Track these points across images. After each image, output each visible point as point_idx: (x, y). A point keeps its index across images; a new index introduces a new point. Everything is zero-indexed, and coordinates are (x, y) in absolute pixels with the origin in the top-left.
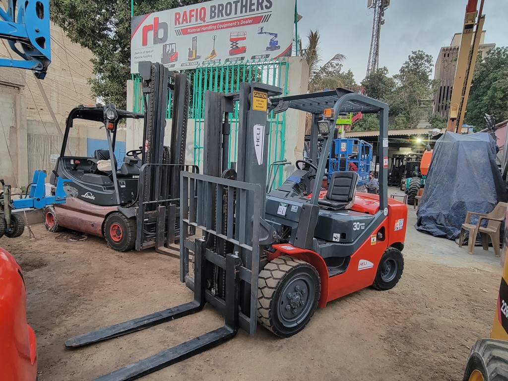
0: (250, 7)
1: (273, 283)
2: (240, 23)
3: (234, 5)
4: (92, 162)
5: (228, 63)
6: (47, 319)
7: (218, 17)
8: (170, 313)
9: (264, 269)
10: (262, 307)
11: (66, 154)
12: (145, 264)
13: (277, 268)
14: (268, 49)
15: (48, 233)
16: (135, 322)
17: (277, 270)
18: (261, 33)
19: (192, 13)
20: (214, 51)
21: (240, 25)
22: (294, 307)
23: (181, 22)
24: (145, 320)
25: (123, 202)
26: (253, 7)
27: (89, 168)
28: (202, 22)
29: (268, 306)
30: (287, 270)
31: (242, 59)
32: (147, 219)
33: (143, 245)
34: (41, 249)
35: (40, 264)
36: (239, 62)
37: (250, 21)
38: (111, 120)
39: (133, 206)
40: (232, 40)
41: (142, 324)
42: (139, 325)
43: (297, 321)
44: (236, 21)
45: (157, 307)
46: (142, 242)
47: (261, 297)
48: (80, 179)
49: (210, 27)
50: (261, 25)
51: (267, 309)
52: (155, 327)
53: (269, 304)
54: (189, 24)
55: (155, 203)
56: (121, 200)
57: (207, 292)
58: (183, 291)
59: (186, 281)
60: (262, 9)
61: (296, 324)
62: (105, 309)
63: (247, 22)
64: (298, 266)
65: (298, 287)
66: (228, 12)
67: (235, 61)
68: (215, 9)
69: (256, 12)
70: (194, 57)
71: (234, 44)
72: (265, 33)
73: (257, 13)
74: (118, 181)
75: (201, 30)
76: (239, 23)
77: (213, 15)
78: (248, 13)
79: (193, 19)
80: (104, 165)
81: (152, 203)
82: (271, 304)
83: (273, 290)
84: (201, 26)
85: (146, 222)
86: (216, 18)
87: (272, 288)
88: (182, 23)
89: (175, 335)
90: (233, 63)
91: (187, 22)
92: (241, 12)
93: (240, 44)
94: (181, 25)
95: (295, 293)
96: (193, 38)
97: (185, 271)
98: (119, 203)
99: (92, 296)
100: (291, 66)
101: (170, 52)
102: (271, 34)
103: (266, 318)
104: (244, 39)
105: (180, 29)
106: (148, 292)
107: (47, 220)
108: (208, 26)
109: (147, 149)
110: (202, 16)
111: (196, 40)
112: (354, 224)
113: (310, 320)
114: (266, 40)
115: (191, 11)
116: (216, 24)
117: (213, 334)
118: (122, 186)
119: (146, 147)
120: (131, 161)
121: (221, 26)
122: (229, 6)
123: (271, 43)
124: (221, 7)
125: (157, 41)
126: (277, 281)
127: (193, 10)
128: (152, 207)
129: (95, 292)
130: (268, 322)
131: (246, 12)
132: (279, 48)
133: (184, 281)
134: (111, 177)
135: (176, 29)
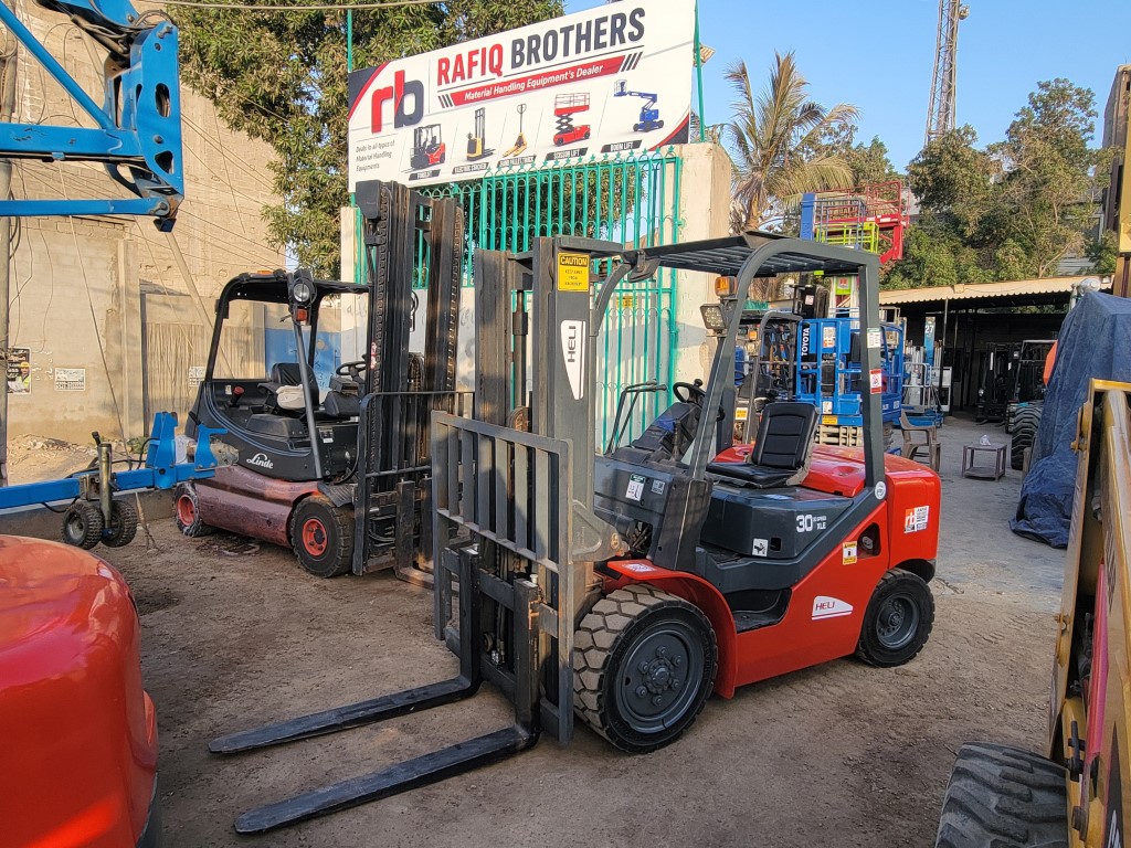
0: (597, 39)
1: (605, 640)
2: (575, 74)
3: (561, 37)
4: (267, 389)
5: (551, 164)
6: (177, 704)
7: (529, 63)
8: (408, 698)
9: (591, 613)
10: (585, 689)
11: (215, 376)
12: (371, 603)
13: (616, 610)
14: (636, 128)
15: (182, 538)
16: (340, 712)
17: (616, 613)
18: (622, 94)
19: (475, 58)
20: (520, 138)
21: (576, 79)
22: (654, 691)
23: (450, 78)
24: (359, 710)
25: (327, 473)
26: (603, 39)
27: (260, 402)
28: (495, 76)
29: (595, 687)
30: (636, 614)
31: (583, 152)
32: (377, 509)
33: (369, 564)
34: (170, 572)
35: (166, 600)
36: (574, 161)
37: (596, 70)
38: (302, 303)
39: (348, 480)
40: (559, 112)
41: (353, 716)
42: (347, 718)
43: (663, 721)
44: (567, 70)
45: (387, 687)
46: (366, 556)
47: (584, 669)
48: (244, 426)
49: (513, 87)
50: (620, 76)
51: (594, 692)
52: (379, 724)
53: (597, 682)
54: (467, 81)
55: (394, 475)
56: (323, 471)
57: (484, 657)
58: (442, 658)
59: (447, 638)
60: (622, 41)
61: (660, 727)
62: (285, 688)
63: (590, 71)
64: (660, 605)
65: (662, 650)
66: (550, 53)
67: (567, 158)
68: (522, 48)
69: (609, 49)
70: (479, 152)
71: (564, 121)
72: (630, 93)
73: (609, 52)
74: (317, 430)
75: (492, 92)
76: (572, 75)
77: (518, 59)
78: (593, 52)
79: (477, 70)
80: (290, 397)
81: (387, 475)
82: (600, 681)
83: (604, 655)
84: (493, 86)
85: (375, 514)
86: (525, 67)
87: (604, 650)
88: (454, 80)
89: (416, 741)
90: (562, 163)
91: (463, 78)
92: (578, 50)
93: (578, 120)
94: (451, 85)
95: (656, 663)
96: (476, 112)
97: (443, 617)
98: (319, 476)
99: (262, 663)
100: (688, 165)
101: (428, 144)
102: (642, 95)
103: (593, 711)
104: (585, 108)
105: (449, 92)
106: (371, 658)
107: (179, 511)
108: (507, 84)
109: (374, 362)
110: (496, 62)
111: (483, 116)
112: (799, 518)
113: (694, 720)
114: (633, 109)
115: (472, 54)
116: (524, 80)
117: (487, 741)
118: (326, 441)
119: (373, 358)
120: (345, 387)
121: (535, 83)
122: (551, 38)
123: (643, 116)
124: (534, 42)
125: (401, 120)
126: (614, 636)
127: (476, 52)
128: (385, 483)
129: (267, 657)
130: (596, 720)
131: (588, 49)
132: (661, 124)
133: (442, 638)
134: (305, 420)
135: (441, 94)
